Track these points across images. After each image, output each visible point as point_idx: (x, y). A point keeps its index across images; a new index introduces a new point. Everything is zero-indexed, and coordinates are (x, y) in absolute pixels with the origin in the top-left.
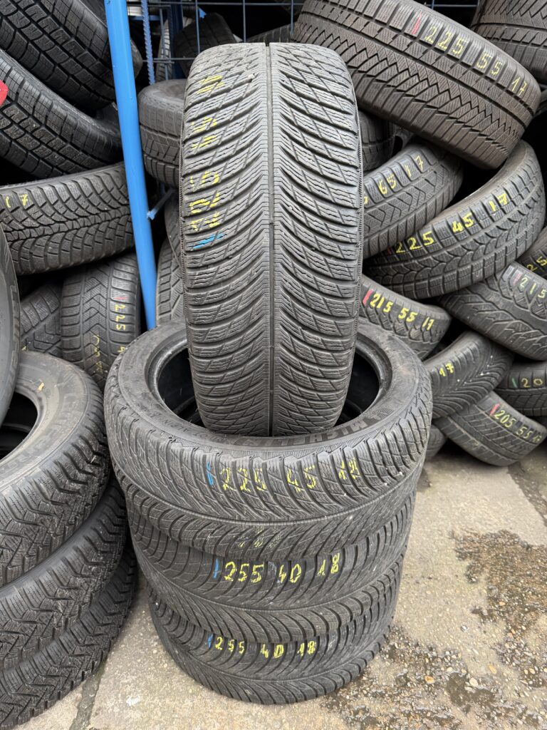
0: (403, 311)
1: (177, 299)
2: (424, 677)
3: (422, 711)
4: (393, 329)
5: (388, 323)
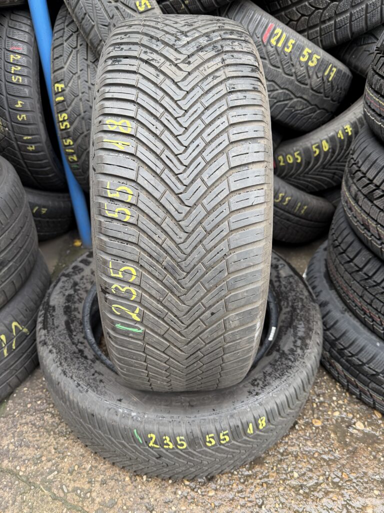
0: (305, 53)
2: (312, 420)
3: (309, 452)
4: (294, 75)
5: (289, 66)
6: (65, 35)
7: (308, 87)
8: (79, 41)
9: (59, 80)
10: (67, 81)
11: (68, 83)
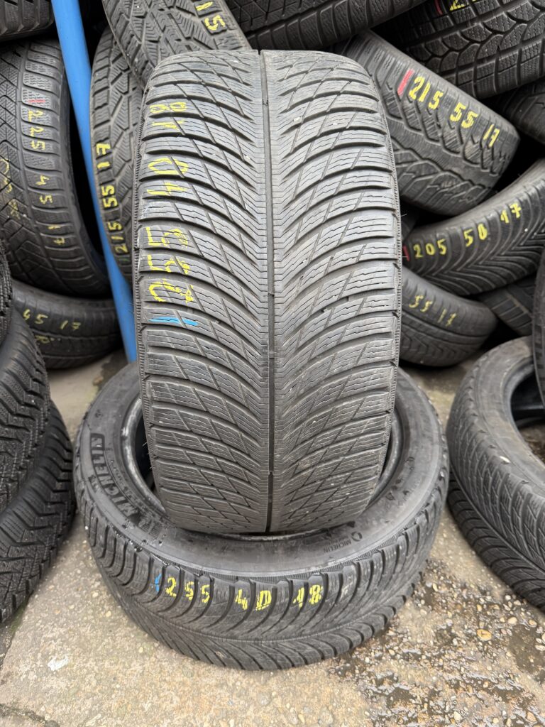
0: (457, 109)
1: (119, 102)
2: (476, 630)
3: (476, 680)
4: (441, 140)
5: (434, 129)
6: (110, 75)
7: (460, 156)
8: (131, 83)
9: (102, 139)
10: (113, 139)
11: (116, 143)
